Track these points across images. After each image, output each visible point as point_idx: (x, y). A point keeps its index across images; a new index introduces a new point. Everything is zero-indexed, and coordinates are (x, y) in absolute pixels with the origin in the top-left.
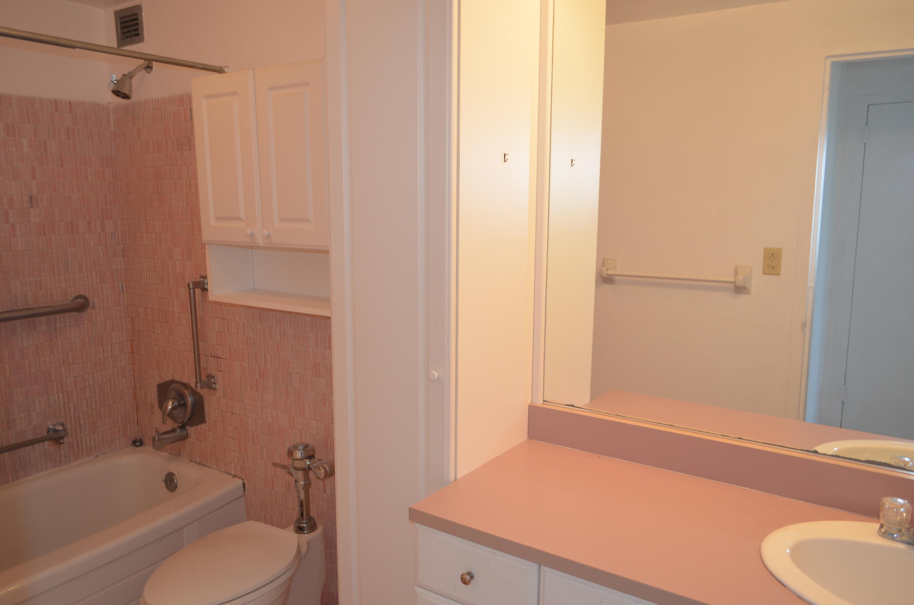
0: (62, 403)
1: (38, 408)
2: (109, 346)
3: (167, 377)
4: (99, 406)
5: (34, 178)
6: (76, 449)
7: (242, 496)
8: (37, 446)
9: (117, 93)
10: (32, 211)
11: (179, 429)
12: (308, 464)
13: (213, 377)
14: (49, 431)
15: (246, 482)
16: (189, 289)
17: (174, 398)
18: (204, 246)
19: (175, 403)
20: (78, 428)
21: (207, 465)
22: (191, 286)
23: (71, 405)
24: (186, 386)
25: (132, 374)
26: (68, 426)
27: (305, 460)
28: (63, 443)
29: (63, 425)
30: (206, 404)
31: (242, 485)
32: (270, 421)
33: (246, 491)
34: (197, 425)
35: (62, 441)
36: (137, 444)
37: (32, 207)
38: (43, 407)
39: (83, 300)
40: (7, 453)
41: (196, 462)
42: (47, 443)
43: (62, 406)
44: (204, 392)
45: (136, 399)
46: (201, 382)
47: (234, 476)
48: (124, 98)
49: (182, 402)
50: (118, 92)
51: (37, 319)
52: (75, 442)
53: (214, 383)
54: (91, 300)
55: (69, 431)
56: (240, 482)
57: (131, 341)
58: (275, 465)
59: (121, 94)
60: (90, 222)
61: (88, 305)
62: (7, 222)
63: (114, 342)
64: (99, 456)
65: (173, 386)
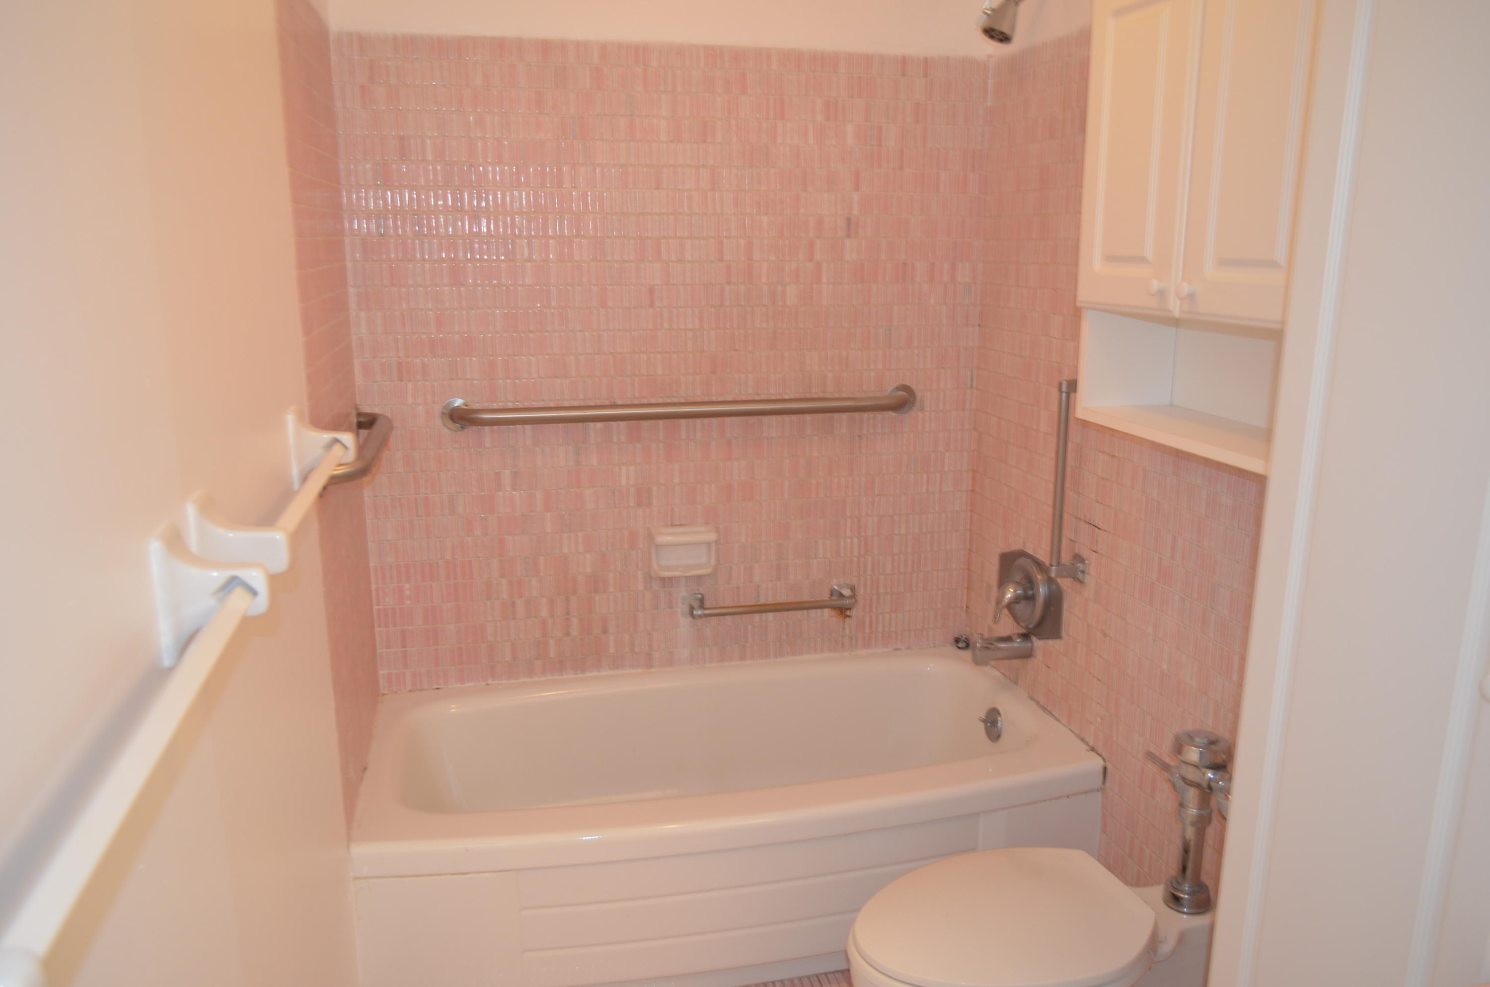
0: (856, 554)
1: (821, 556)
2: (938, 475)
3: (1016, 546)
4: (909, 570)
5: (857, 188)
6: (867, 630)
7: (1098, 790)
8: (813, 612)
9: (991, 32)
10: (848, 242)
11: (1019, 637)
12: (1210, 779)
13: (1082, 561)
14: (832, 594)
15: (1109, 766)
16: (1061, 392)
17: (1018, 583)
18: (1077, 313)
19: (1017, 591)
20: (875, 597)
21: (1054, 713)
22: (1064, 388)
23: (869, 558)
24: (1039, 564)
25: (968, 527)
26: (861, 591)
27: (1204, 770)
28: (849, 617)
29: (853, 589)
30: (1065, 605)
31: (1101, 770)
32: (1165, 667)
33: (1108, 784)
34: (1048, 638)
35: (848, 613)
36: (960, 645)
37: (849, 236)
38: (828, 555)
39: (905, 393)
40: (772, 613)
41: (1038, 703)
42: (827, 611)
43: (855, 559)
44: (1065, 583)
45: (969, 569)
46: (1059, 564)
47: (1093, 749)
48: (1001, 41)
49: (1030, 592)
50: (993, 30)
51: (836, 416)
52: (867, 619)
53: (1083, 572)
54: (919, 394)
55: (860, 599)
56: (1099, 762)
57: (974, 471)
58: (1150, 756)
59: (997, 35)
60: (933, 264)
61: (913, 403)
62: (811, 259)
63: (946, 469)
64: (900, 649)
65: (1022, 561)
